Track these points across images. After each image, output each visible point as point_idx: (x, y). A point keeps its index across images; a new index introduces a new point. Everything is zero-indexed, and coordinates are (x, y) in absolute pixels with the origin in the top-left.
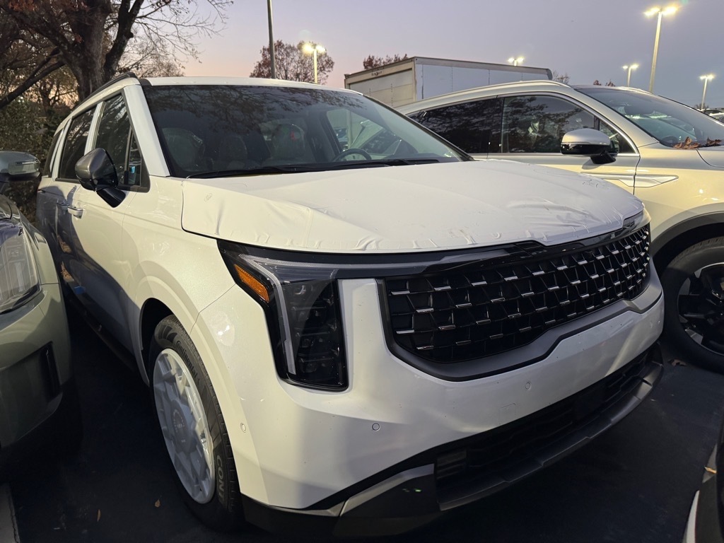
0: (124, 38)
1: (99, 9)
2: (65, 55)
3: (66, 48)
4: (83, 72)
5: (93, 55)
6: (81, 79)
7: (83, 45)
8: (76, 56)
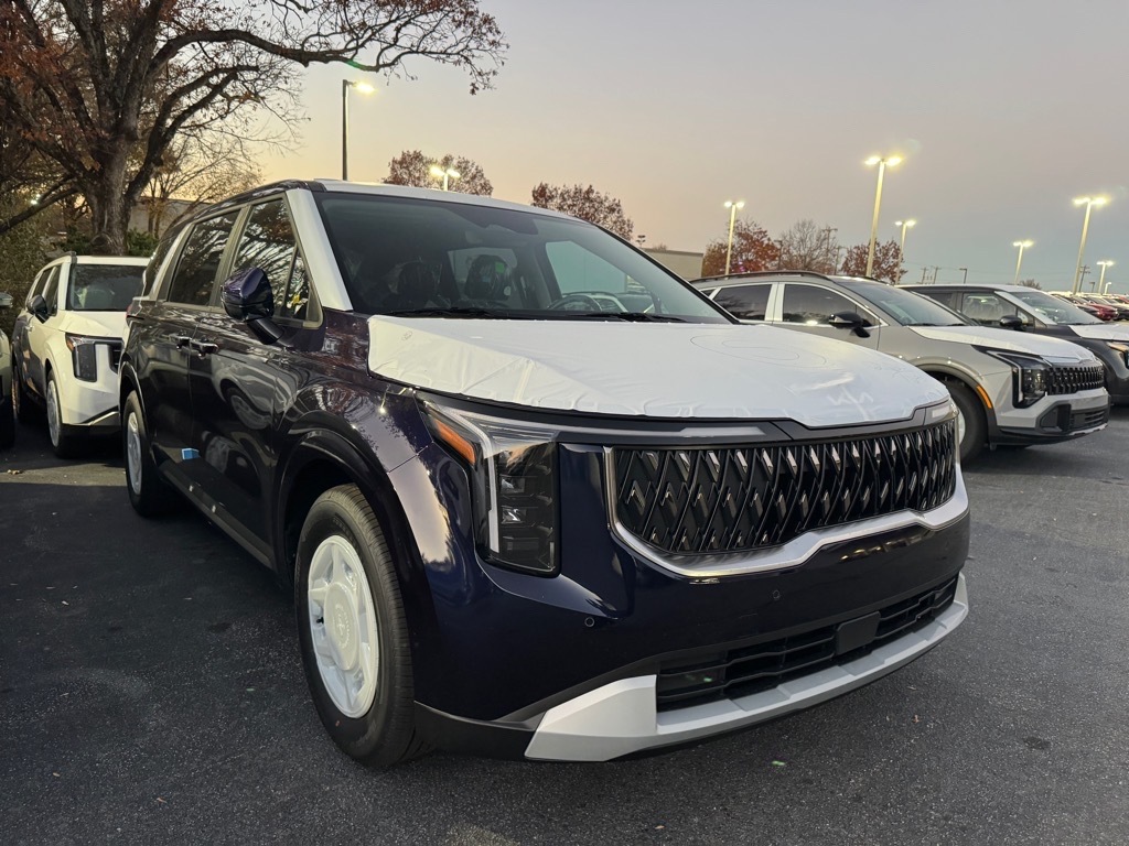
0: (152, 165)
1: (124, 135)
2: (80, 183)
3: (81, 175)
4: (99, 202)
5: (112, 184)
6: (95, 209)
7: (102, 172)
8: (92, 184)
